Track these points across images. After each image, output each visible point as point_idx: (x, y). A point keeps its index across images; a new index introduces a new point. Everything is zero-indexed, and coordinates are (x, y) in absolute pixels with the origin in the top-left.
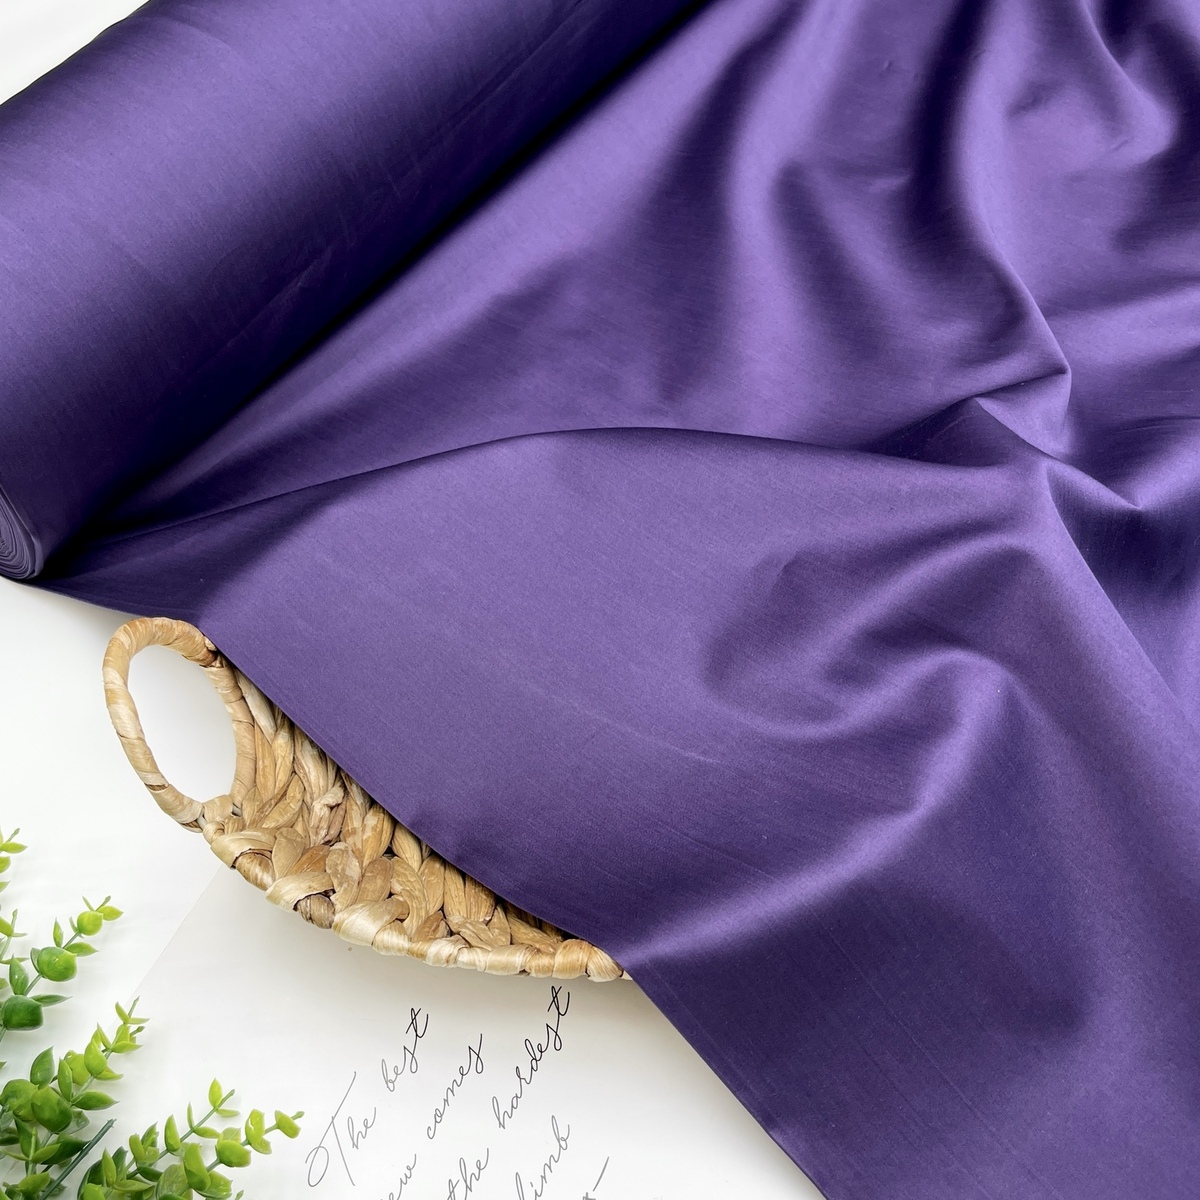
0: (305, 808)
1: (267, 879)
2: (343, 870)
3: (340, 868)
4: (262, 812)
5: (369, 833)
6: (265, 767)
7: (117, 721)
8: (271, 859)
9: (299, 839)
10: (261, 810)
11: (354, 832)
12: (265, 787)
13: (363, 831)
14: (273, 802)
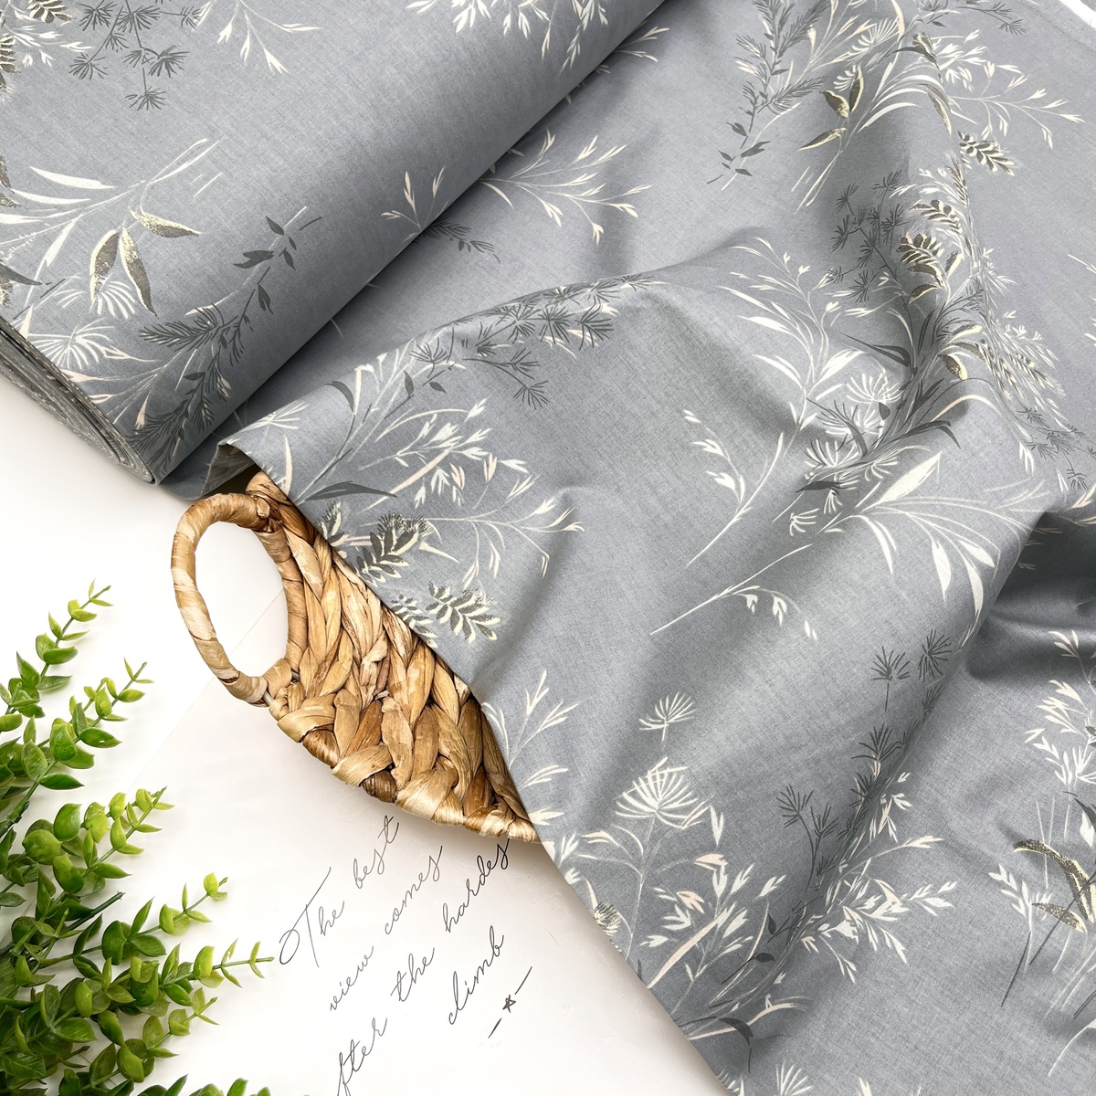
0: (356, 667)
1: (333, 755)
2: (398, 738)
3: (394, 737)
4: (319, 678)
5: (413, 689)
6: (316, 627)
7: (190, 622)
8: (333, 732)
9: (355, 704)
10: (317, 674)
11: (400, 688)
12: (319, 648)
13: (408, 685)
14: (327, 664)
